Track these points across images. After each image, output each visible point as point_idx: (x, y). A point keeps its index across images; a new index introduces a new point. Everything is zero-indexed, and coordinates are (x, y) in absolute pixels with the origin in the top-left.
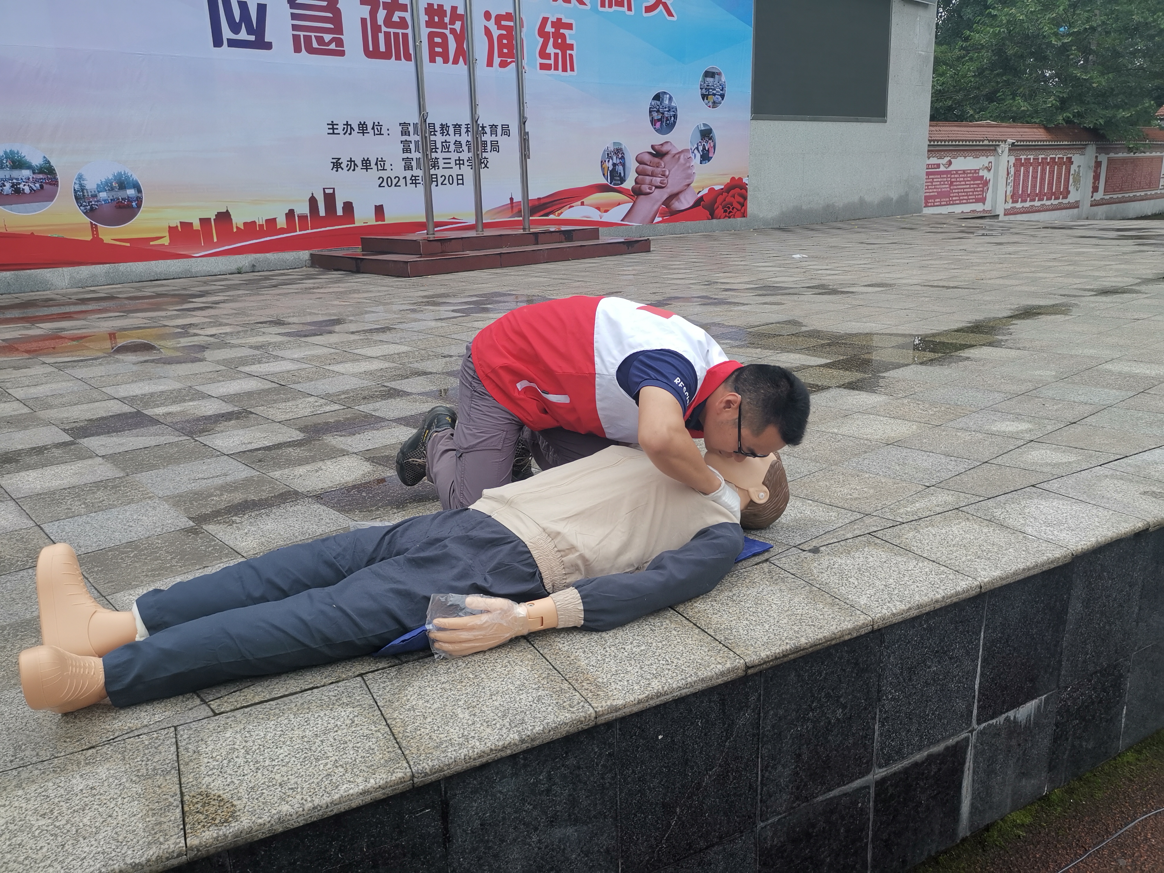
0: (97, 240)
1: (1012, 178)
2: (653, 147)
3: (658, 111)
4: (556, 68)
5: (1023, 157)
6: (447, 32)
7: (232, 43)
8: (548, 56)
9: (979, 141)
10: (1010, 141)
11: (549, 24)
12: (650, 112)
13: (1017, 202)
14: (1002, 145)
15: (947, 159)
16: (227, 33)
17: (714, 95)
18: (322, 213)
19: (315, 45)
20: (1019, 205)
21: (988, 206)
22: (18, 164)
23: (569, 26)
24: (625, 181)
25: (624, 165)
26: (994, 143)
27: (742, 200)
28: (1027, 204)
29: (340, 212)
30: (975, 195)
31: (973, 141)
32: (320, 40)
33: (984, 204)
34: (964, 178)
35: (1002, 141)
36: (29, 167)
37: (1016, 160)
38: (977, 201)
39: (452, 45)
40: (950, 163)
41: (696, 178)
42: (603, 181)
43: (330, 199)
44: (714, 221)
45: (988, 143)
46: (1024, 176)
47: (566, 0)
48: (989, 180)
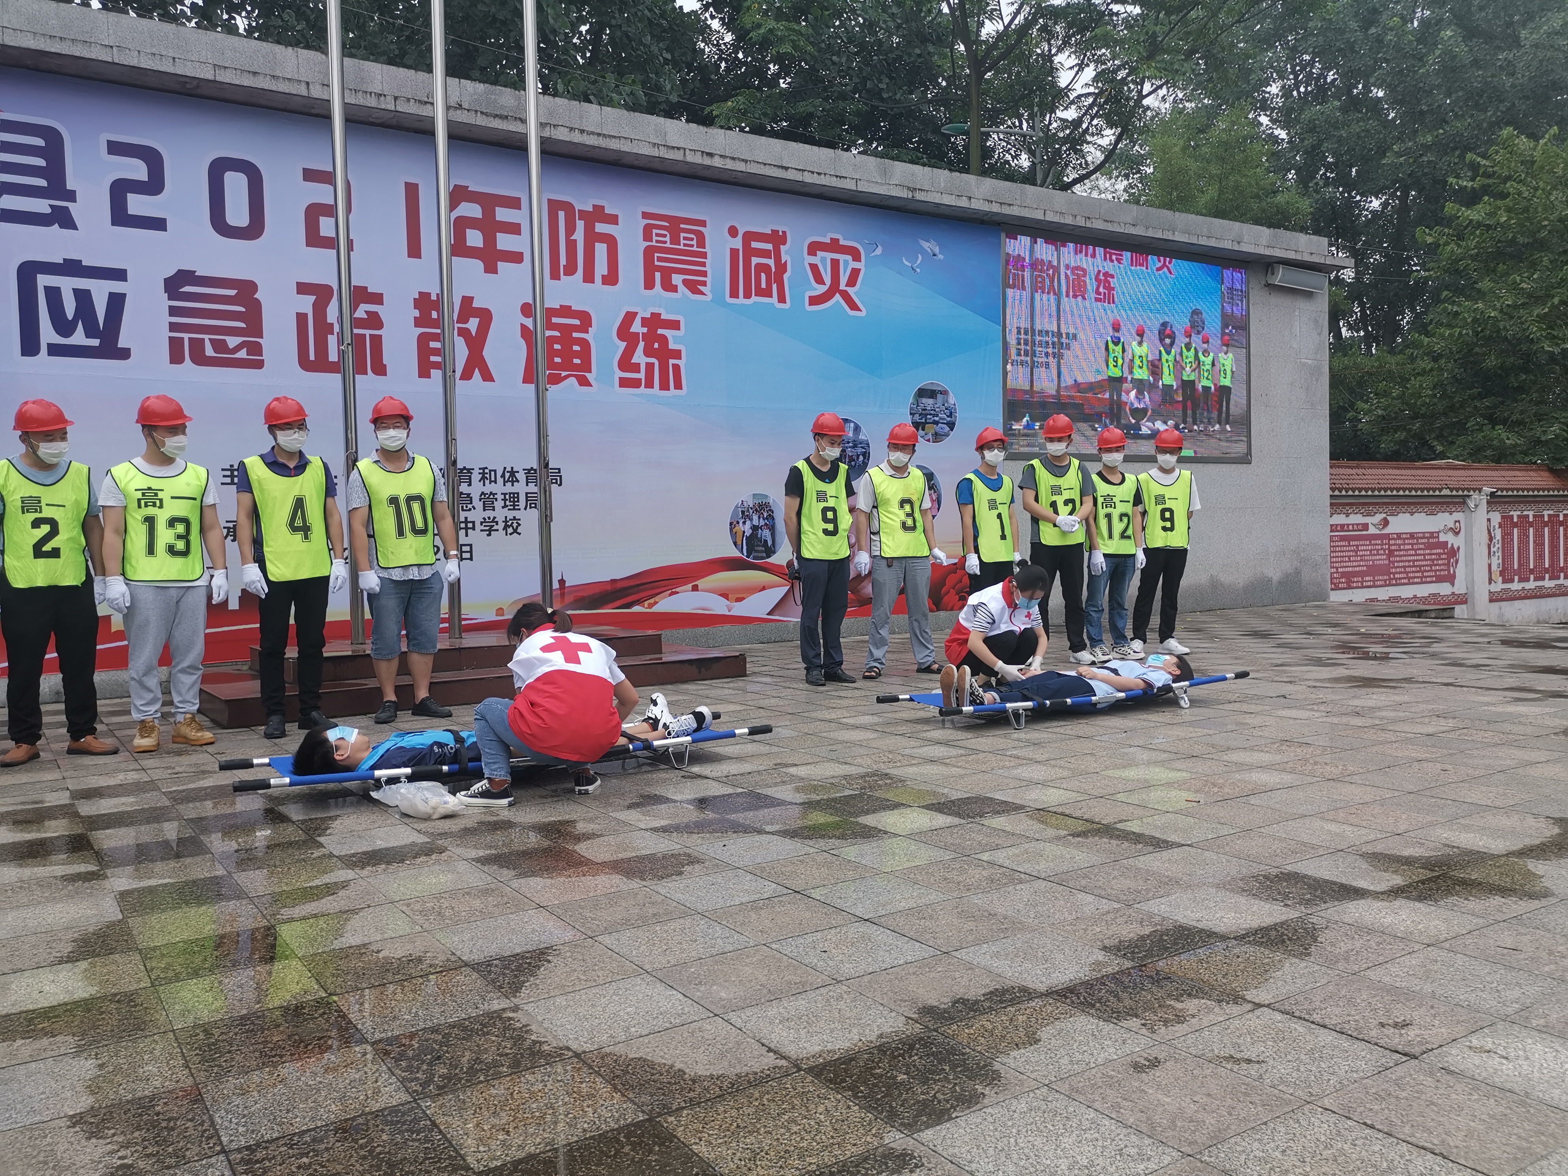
1: (1500, 545)
5: (1515, 514)
7: (55, 350)
8: (636, 368)
9: (1434, 490)
10: (1487, 490)
11: (637, 322)
13: (1512, 581)
14: (1475, 496)
15: (1379, 517)
16: (48, 334)
17: (936, 423)
19: (209, 351)
20: (1516, 586)
21: (1459, 587)
23: (675, 325)
24: (774, 552)
25: (772, 529)
26: (1460, 493)
28: (1531, 585)
30: (1436, 571)
31: (1422, 490)
32: (220, 346)
33: (1453, 584)
34: (1412, 544)
35: (1474, 490)
37: (1502, 517)
38: (1440, 579)
39: (461, 352)
40: (1386, 523)
42: (735, 553)
45: (1449, 493)
46: (1519, 543)
47: (669, 287)
48: (1459, 548)
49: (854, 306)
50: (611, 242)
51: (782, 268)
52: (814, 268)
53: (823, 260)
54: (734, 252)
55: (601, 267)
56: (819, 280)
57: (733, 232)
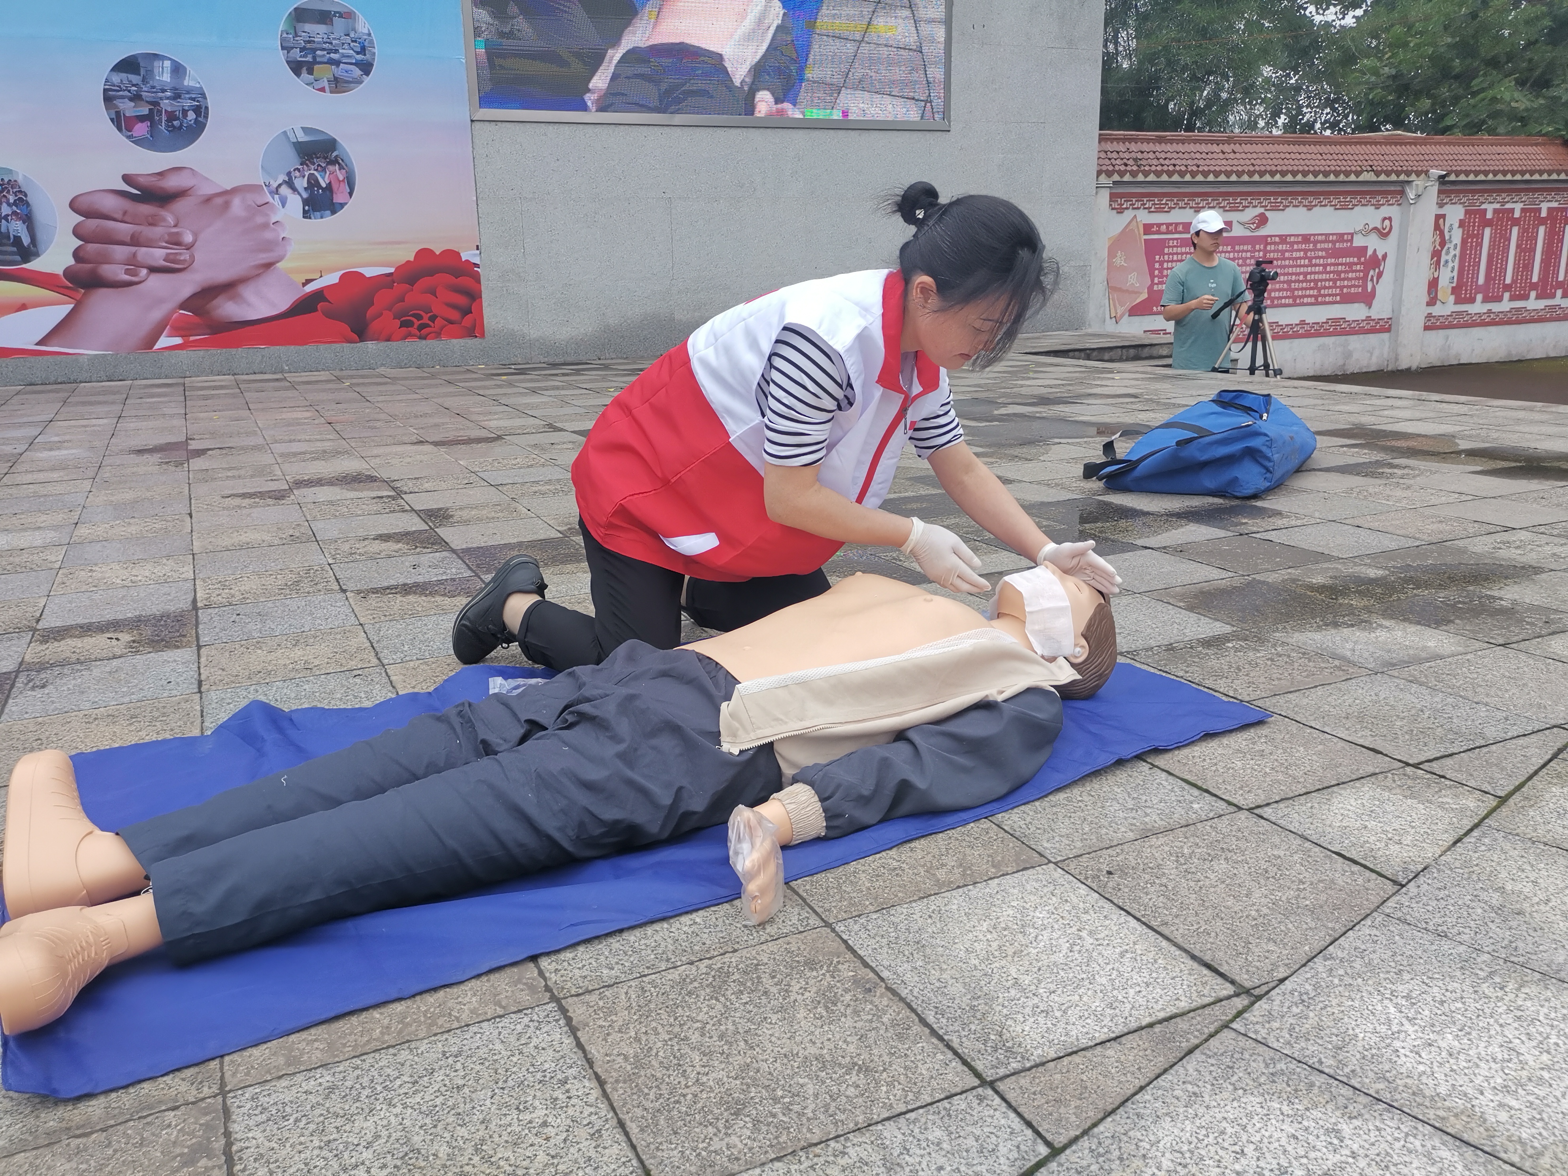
1: (1458, 252)
2: (127, 179)
3: (136, 98)
9: (1350, 173)
10: (1435, 172)
12: (108, 99)
13: (1472, 300)
14: (1419, 182)
15: (1250, 213)
17: (335, 62)
20: (1478, 307)
21: (1380, 309)
24: (37, 255)
25: (28, 220)
26: (1393, 177)
27: (462, 300)
28: (1505, 305)
30: (1342, 287)
33: (1369, 305)
34: (1306, 251)
35: (1418, 174)
37: (1467, 212)
38: (1347, 299)
40: (1262, 220)
41: (292, 250)
44: (371, 345)
45: (1374, 178)
46: (1492, 246)
48: (1385, 256)
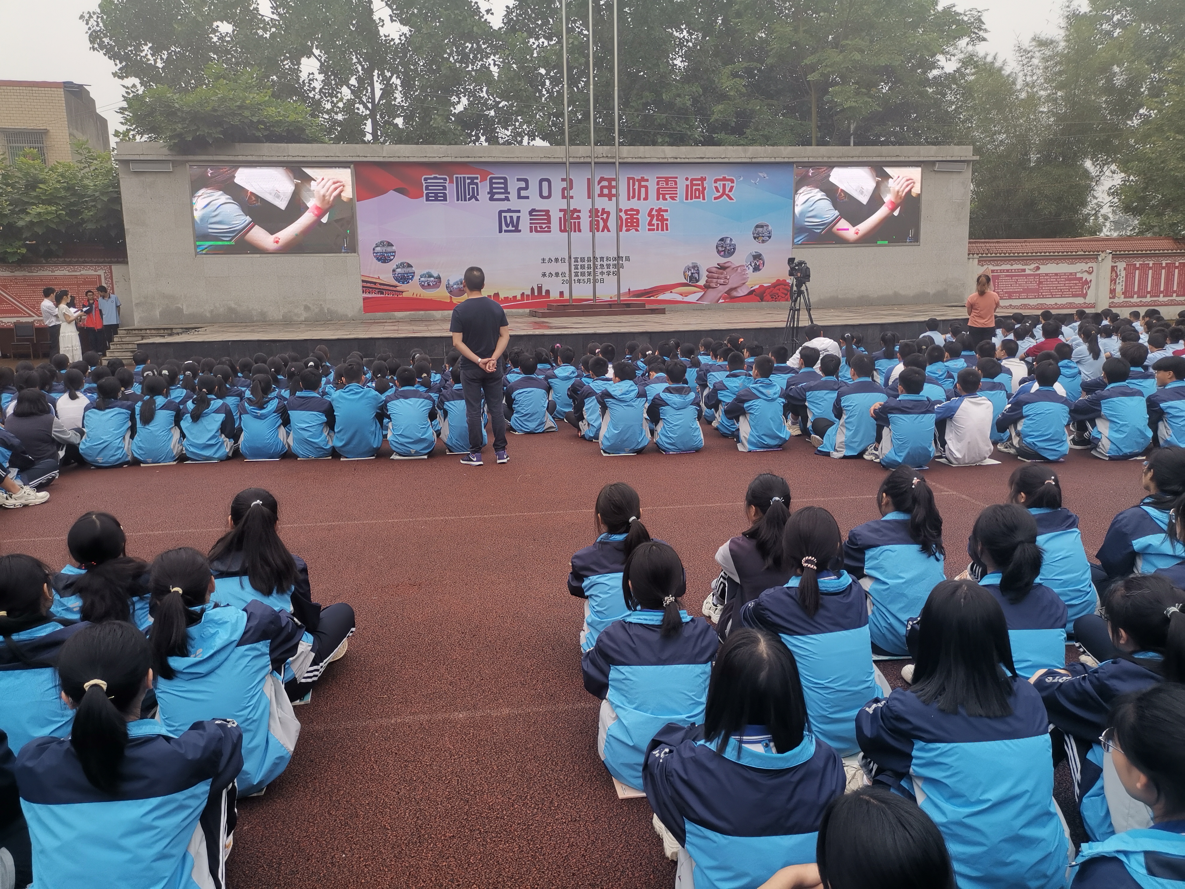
0: (451, 302)
1: (1124, 279)
2: (718, 264)
3: (722, 247)
4: (658, 230)
5: (1138, 263)
6: (599, 219)
7: (506, 231)
8: (653, 225)
11: (654, 211)
12: (717, 247)
13: (1132, 297)
14: (1103, 255)
15: (1033, 266)
16: (504, 228)
17: (763, 236)
18: (536, 294)
19: (539, 229)
21: (1090, 300)
22: (430, 276)
23: (666, 211)
24: (699, 281)
25: (698, 274)
26: (1091, 253)
29: (544, 294)
32: (541, 227)
33: (1085, 298)
34: (1056, 279)
35: (1102, 252)
36: (433, 277)
37: (1127, 265)
39: (601, 224)
40: (1038, 268)
41: (749, 280)
42: (685, 281)
43: (540, 289)
44: (764, 303)
46: (1140, 277)
47: (665, 199)
48: (1091, 281)
49: (731, 199)
50: (646, 187)
51: (704, 189)
52: (716, 188)
53: (720, 184)
54: (687, 186)
55: (643, 195)
56: (718, 191)
57: (687, 179)
